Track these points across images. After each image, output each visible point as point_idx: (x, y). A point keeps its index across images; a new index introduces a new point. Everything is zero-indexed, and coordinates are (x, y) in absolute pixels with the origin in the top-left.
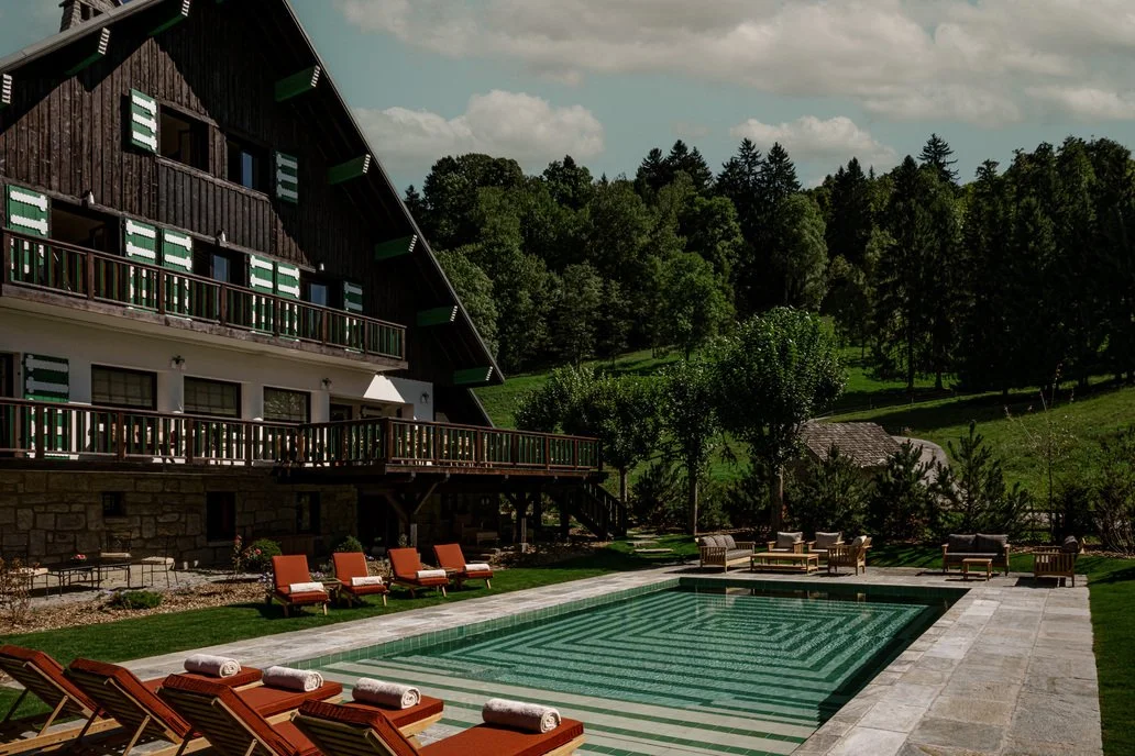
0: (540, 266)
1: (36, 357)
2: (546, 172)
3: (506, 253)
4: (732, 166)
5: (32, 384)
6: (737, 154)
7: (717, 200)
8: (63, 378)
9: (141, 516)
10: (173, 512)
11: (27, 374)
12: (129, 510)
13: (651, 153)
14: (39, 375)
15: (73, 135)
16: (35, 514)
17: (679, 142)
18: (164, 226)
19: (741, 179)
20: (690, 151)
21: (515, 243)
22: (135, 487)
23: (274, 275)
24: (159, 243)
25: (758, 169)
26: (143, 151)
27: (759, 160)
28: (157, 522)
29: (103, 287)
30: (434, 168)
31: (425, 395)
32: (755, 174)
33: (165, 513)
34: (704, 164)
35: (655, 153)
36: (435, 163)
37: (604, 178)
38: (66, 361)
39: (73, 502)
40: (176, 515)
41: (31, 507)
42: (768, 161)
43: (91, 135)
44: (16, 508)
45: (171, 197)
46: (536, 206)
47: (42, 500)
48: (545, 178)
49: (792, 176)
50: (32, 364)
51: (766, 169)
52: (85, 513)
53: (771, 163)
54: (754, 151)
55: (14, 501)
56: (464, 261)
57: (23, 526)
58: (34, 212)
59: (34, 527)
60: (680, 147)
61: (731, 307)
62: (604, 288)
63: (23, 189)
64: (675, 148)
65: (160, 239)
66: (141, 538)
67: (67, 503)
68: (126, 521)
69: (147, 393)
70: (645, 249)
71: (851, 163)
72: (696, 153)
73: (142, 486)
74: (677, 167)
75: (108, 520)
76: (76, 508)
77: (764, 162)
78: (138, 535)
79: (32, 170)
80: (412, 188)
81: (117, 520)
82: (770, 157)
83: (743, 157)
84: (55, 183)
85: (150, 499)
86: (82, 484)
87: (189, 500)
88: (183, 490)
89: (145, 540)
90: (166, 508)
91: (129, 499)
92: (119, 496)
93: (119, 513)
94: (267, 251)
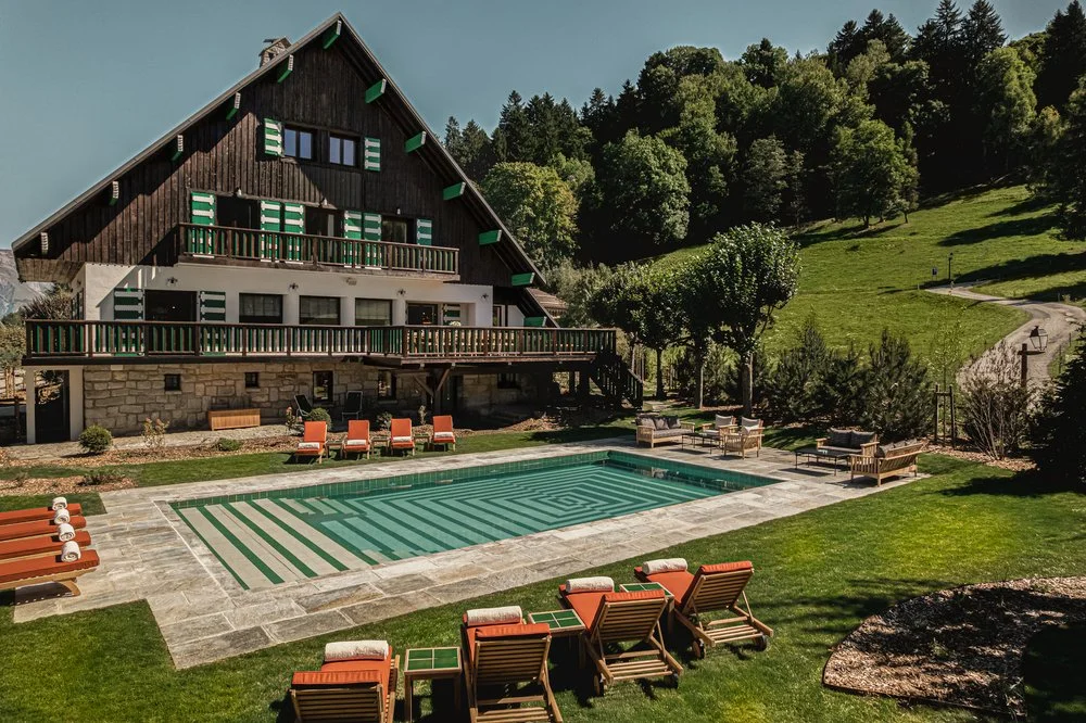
0: (731, 143)
1: (206, 293)
2: (744, 56)
3: (700, 134)
4: (929, 28)
5: (204, 310)
6: (934, 16)
7: (912, 65)
8: (222, 304)
9: (269, 388)
10: (291, 384)
11: (202, 303)
12: (261, 384)
13: (845, 27)
14: (208, 303)
15: (230, 155)
16: (206, 386)
17: (875, 11)
18: (284, 201)
19: (938, 39)
20: (885, 19)
21: (709, 124)
22: (266, 370)
23: (362, 224)
24: (282, 214)
25: (957, 27)
26: (273, 157)
27: (959, 18)
28: (279, 391)
29: (237, 249)
30: (647, 64)
31: (485, 296)
32: (955, 33)
33: (284, 385)
34: (900, 30)
35: (850, 26)
36: (648, 59)
37: (798, 56)
38: (224, 294)
39: (228, 379)
40: (292, 387)
41: (203, 382)
42: (969, 18)
43: (241, 152)
44: (195, 383)
45: (291, 181)
46: (731, 89)
47: (210, 378)
48: (744, 61)
49: (996, 29)
50: (204, 297)
51: (967, 24)
52: (234, 386)
53: (973, 19)
54: (953, 10)
55: (194, 379)
56: (662, 146)
57: (199, 394)
58: (206, 206)
59: (205, 395)
60: (875, 17)
61: (913, 171)
62: (788, 160)
63: (199, 193)
64: (870, 18)
65: (283, 210)
66: (269, 401)
68: (259, 390)
69: (278, 309)
70: (833, 121)
71: (1071, 6)
72: (892, 19)
73: (270, 368)
74: (873, 36)
75: (248, 390)
76: (229, 382)
77: (964, 20)
78: (267, 399)
79: (206, 181)
80: (628, 83)
81: (253, 390)
82: (972, 13)
83: (941, 17)
84: (219, 187)
85: (274, 376)
86: (233, 368)
87: (301, 376)
88: (297, 370)
89: (272, 403)
90: (286, 382)
91: (261, 376)
92: (257, 374)
93: (256, 385)
94: (358, 206)
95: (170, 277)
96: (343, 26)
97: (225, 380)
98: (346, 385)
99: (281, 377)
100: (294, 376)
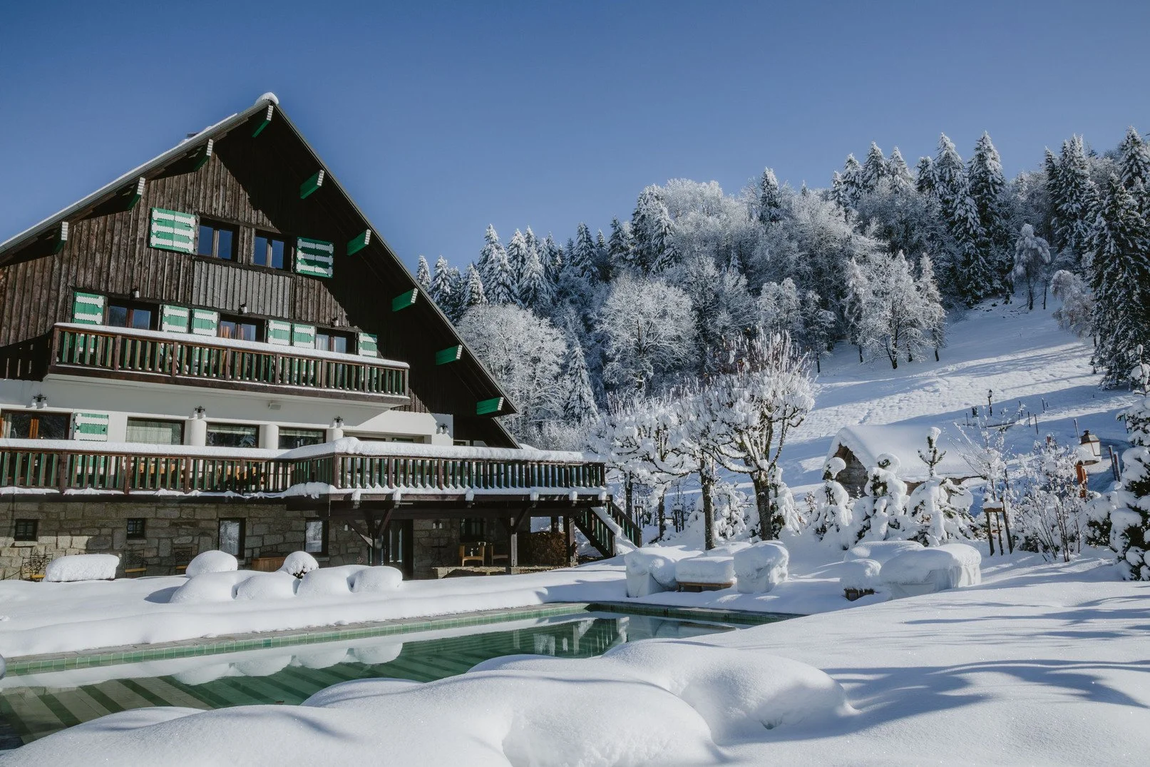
1: (84, 415)
5: (79, 436)
8: (104, 430)
9: (159, 539)
10: (189, 535)
11: (77, 428)
12: (149, 533)
14: (86, 428)
16: (72, 536)
18: (194, 306)
22: (156, 513)
23: (290, 336)
24: (190, 321)
26: (182, 254)
28: (172, 544)
29: (127, 361)
31: (444, 427)
33: (179, 536)
38: (108, 416)
39: (104, 526)
40: (191, 538)
41: (69, 530)
44: (57, 532)
47: (78, 525)
50: (81, 420)
52: (112, 535)
55: (55, 526)
57: (62, 546)
58: (93, 309)
63: (86, 293)
65: (191, 316)
66: (157, 556)
67: (97, 528)
68: (145, 542)
73: (161, 513)
75: (130, 542)
76: (105, 531)
78: (155, 554)
79: (96, 279)
81: (137, 541)
85: (167, 524)
86: (111, 511)
87: (203, 524)
88: (198, 517)
89: (162, 559)
90: (182, 532)
91: (150, 523)
92: (144, 521)
93: (141, 535)
94: (286, 316)
95: (36, 394)
96: (276, 112)
97: (99, 528)
98: (262, 537)
99: (175, 524)
100: (194, 524)
